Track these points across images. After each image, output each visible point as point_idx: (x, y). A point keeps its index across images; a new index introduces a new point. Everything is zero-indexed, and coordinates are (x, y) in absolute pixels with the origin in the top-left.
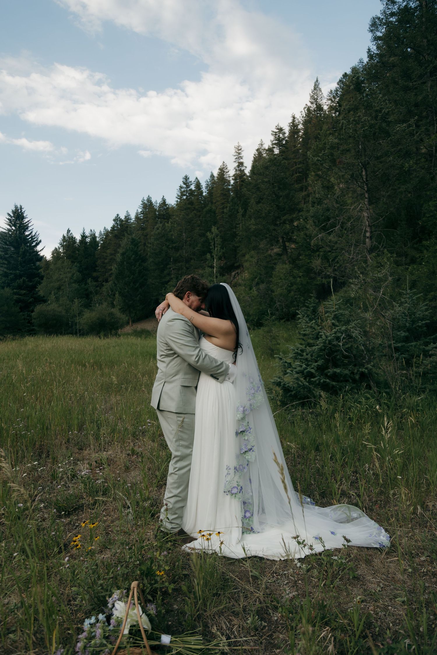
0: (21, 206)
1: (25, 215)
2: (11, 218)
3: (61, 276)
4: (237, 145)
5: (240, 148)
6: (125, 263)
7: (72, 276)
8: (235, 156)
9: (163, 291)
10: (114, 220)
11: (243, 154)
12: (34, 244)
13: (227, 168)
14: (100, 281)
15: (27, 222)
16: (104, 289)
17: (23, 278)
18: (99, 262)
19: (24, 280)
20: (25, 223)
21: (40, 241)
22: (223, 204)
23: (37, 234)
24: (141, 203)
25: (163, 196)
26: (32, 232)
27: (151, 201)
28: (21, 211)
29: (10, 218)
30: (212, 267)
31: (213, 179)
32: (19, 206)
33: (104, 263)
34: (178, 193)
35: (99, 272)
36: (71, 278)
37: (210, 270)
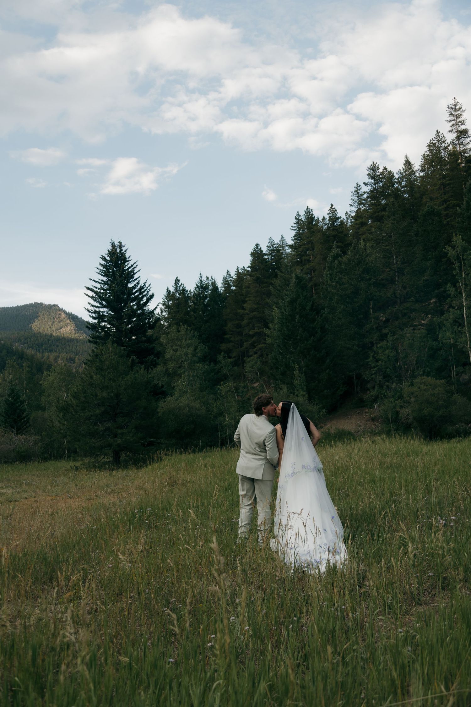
0: (120, 243)
1: (127, 256)
2: (107, 263)
3: (178, 354)
4: (453, 102)
5: (458, 107)
6: (297, 317)
7: (195, 350)
8: (451, 121)
9: (371, 358)
10: (252, 254)
11: (464, 116)
12: (145, 300)
13: (444, 142)
14: (235, 357)
15: (129, 268)
16: (248, 367)
17: (132, 357)
18: (230, 326)
19: (133, 360)
20: (128, 269)
21: (152, 296)
22: (446, 201)
23: (147, 285)
24: (295, 221)
25: (332, 205)
26: (138, 283)
27: (312, 215)
28: (121, 250)
29: (105, 263)
30: (461, 307)
31: (410, 168)
32: (117, 244)
33: (239, 326)
34: (353, 198)
35: (231, 341)
36: (194, 355)
37: (458, 312)
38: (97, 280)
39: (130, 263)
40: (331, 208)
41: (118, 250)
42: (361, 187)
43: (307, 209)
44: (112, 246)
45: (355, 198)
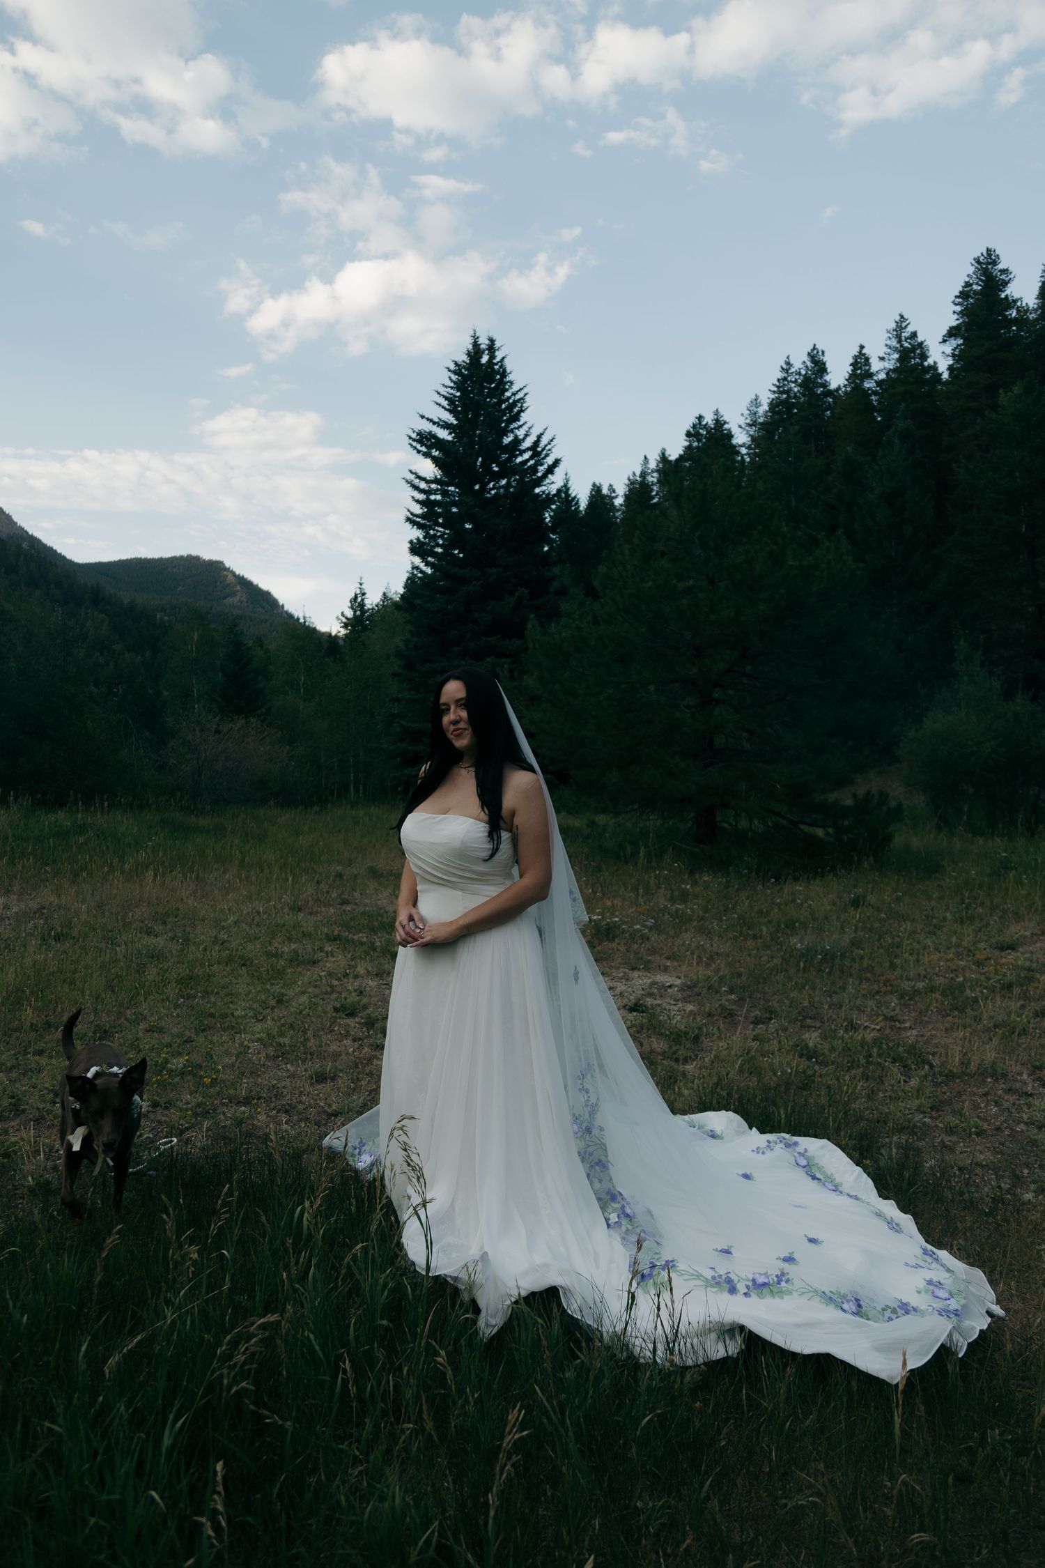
0: (492, 341)
1: (507, 371)
12: (542, 469)
21: (557, 462)
23: (544, 442)
24: (780, 375)
25: (862, 347)
26: (526, 434)
28: (492, 357)
32: (484, 342)
34: (889, 342)
38: (436, 420)
39: (515, 388)
40: (860, 352)
41: (485, 359)
42: (908, 322)
43: (812, 350)
44: (473, 346)
45: (894, 343)
